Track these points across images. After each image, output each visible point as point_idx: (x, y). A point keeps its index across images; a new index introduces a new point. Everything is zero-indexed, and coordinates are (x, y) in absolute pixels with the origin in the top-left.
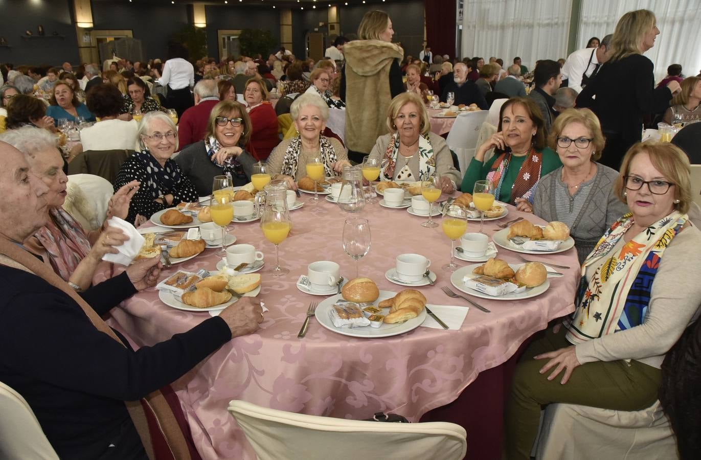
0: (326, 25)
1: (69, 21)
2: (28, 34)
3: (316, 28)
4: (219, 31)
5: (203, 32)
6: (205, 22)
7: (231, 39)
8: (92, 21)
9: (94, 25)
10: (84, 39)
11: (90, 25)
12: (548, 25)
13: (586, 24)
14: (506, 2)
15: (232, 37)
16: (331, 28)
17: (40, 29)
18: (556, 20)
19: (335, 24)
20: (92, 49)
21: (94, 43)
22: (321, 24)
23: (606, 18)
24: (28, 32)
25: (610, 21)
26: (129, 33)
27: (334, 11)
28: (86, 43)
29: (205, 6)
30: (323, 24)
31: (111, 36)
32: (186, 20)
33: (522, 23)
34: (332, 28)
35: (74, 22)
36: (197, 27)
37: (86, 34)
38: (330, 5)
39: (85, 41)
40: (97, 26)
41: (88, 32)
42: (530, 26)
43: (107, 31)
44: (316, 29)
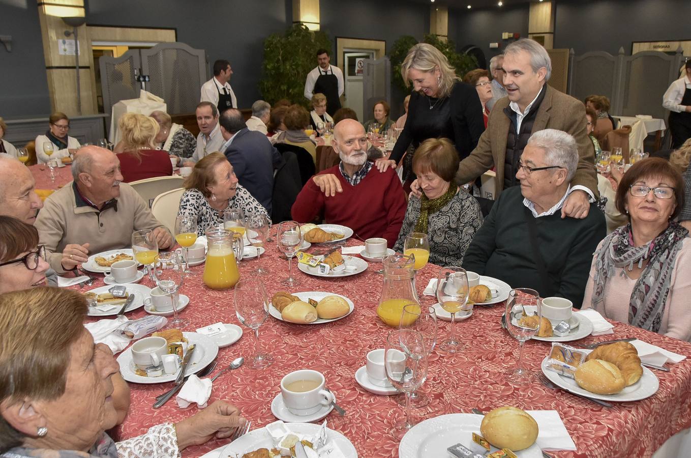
4: (338, 40)
6: (319, 22)
8: (82, 4)
9: (87, 12)
10: (61, 47)
11: (77, 12)
19: (546, 36)
20: (82, 71)
21: (86, 59)
22: (505, 35)
26: (168, 36)
28: (65, 56)
35: (36, 2)
36: (304, 30)
37: (67, 34)
39: (62, 53)
40: (94, 15)
41: (71, 30)
43: (118, 30)
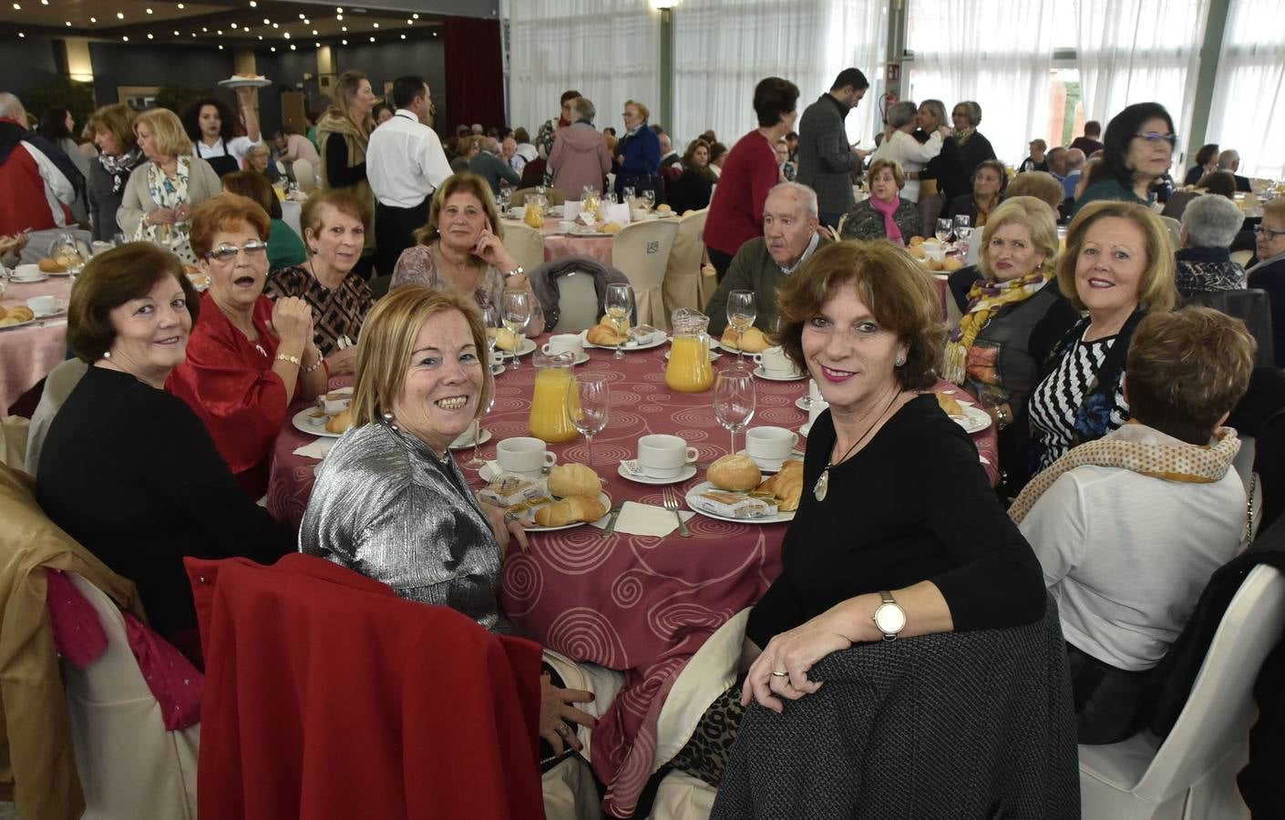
0: (315, 78)
3: (299, 82)
4: (119, 88)
5: (88, 90)
6: (91, 72)
7: (146, 104)
12: (630, 75)
13: (681, 73)
15: (147, 100)
16: (323, 82)
18: (640, 68)
19: (330, 77)
22: (307, 76)
23: (705, 65)
25: (711, 69)
27: (326, 54)
29: (90, 44)
30: (310, 75)
32: (52, 68)
33: (594, 72)
34: (325, 82)
36: (74, 81)
42: (607, 77)
44: (300, 85)
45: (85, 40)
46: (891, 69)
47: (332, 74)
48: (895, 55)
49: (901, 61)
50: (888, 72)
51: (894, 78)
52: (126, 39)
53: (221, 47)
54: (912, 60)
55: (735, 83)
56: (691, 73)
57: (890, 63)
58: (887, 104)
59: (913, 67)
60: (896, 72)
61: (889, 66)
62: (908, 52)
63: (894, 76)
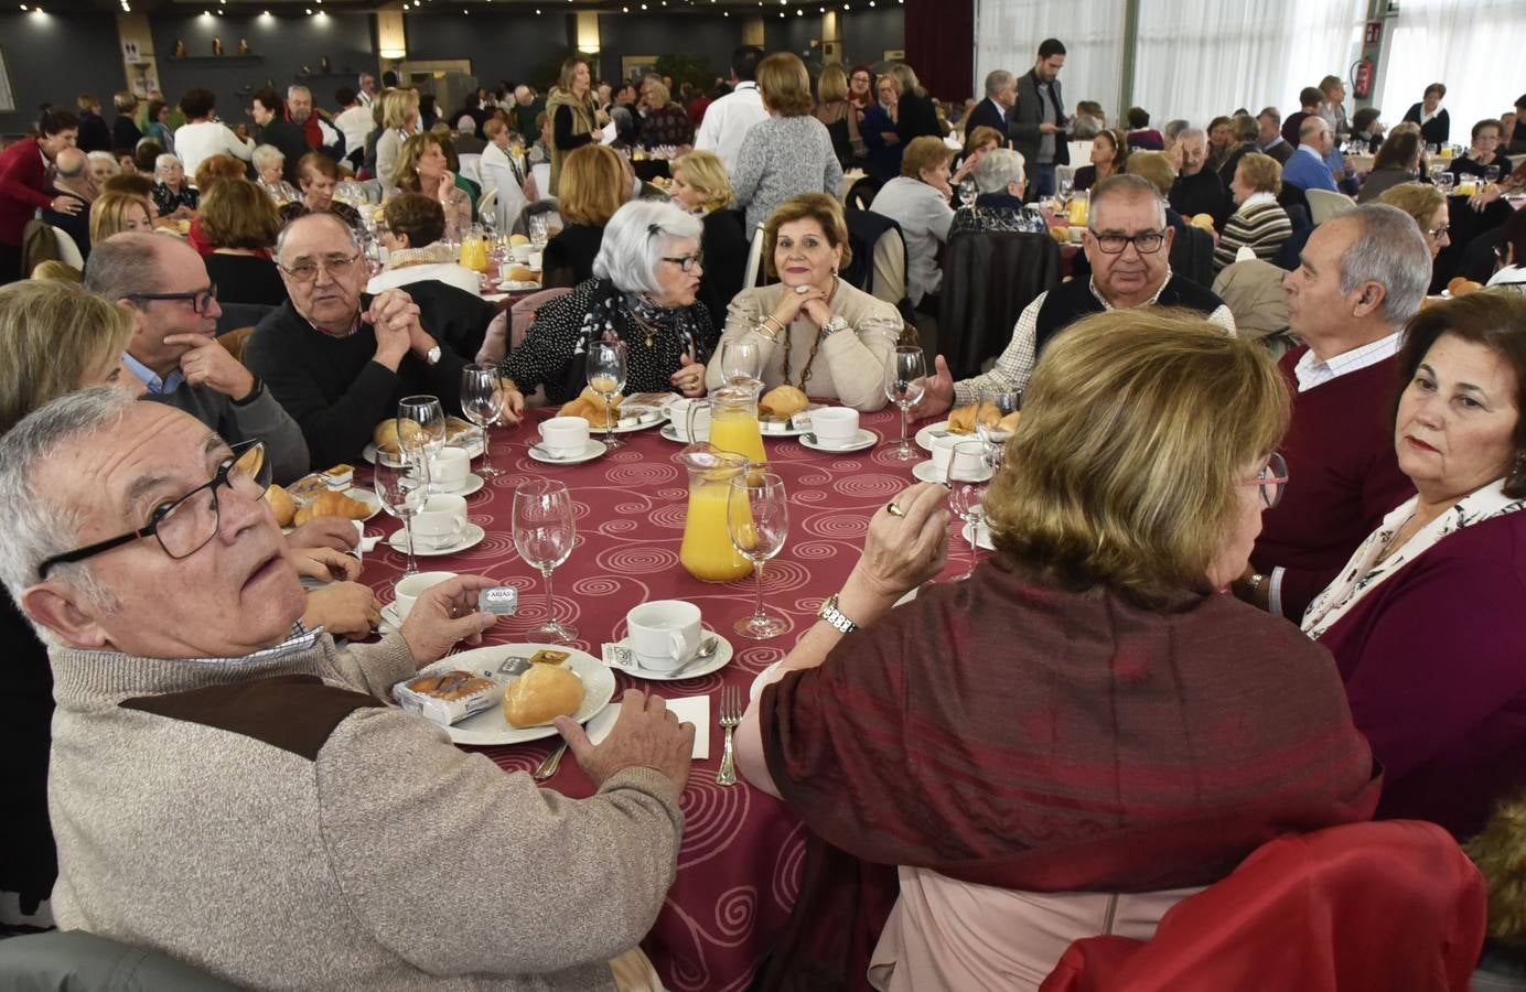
0: (820, 45)
1: (368, 48)
2: (305, 72)
8: (404, 48)
11: (402, 54)
12: (1093, 43)
14: (1037, 4)
16: (827, 50)
17: (324, 63)
18: (1103, 35)
19: (833, 45)
24: (306, 68)
26: (464, 66)
27: (831, 20)
29: (599, 16)
30: (816, 43)
31: (440, 70)
32: (564, 41)
34: (829, 49)
35: (376, 49)
38: (822, 10)
40: (412, 55)
45: (594, 13)
46: (1370, 29)
47: (836, 41)
48: (1377, 10)
49: (1383, 18)
50: (1367, 33)
51: (1373, 41)
52: (626, 10)
53: (726, 14)
54: (1396, 16)
55: (1197, 51)
56: (1154, 41)
57: (1371, 21)
58: (1359, 74)
59: (1395, 25)
60: (1377, 31)
61: (1369, 25)
62: (1394, 6)
63: (1373, 37)
